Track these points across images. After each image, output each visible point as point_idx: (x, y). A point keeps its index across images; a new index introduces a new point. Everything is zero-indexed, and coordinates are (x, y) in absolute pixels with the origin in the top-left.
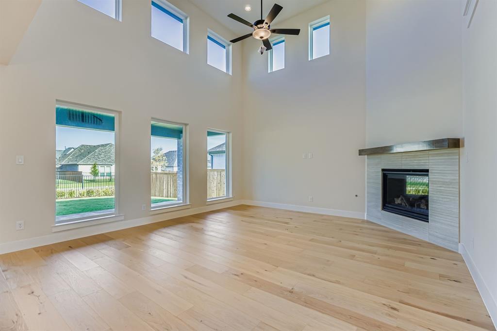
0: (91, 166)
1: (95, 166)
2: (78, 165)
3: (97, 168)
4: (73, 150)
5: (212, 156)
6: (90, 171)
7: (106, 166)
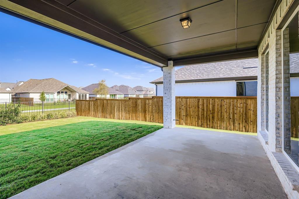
0: (40, 94)
1: (43, 94)
2: (29, 93)
3: (44, 95)
4: (22, 83)
5: (156, 85)
6: (39, 98)
7: (50, 94)
